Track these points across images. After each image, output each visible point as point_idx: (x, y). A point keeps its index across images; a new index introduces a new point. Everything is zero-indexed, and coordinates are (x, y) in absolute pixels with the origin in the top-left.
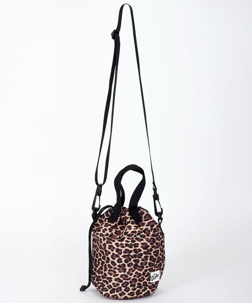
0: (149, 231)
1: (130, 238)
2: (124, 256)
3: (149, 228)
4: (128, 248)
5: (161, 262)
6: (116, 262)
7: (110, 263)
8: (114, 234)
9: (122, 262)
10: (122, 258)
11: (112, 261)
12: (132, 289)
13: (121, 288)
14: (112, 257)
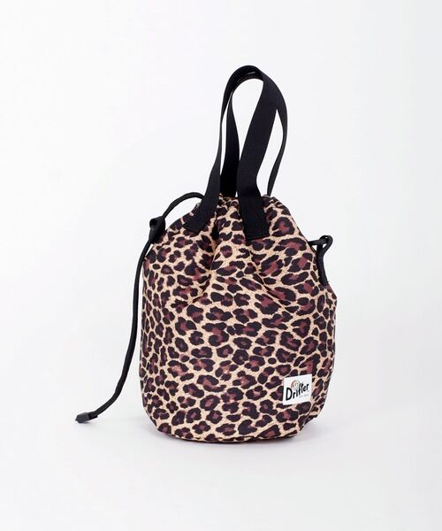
0: (280, 264)
1: (226, 277)
2: (208, 328)
3: (282, 255)
4: (218, 304)
5: (318, 352)
6: (187, 341)
7: (173, 345)
8: (200, 266)
9: (202, 342)
10: (203, 331)
11: (178, 339)
12: (228, 417)
13: (197, 411)
14: (177, 326)
